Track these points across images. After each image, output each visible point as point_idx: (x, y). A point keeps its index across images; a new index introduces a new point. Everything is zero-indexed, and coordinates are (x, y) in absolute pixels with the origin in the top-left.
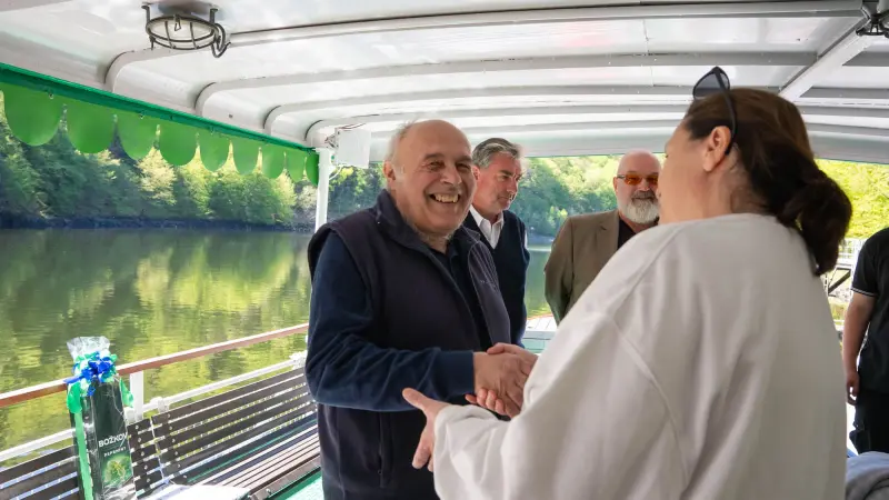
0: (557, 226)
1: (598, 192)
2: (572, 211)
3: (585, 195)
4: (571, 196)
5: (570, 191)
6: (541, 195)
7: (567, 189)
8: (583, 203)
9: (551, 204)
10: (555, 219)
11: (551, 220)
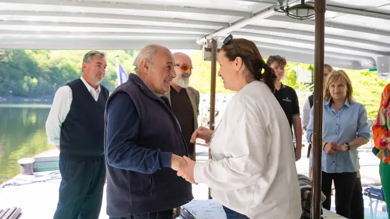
0: (30, 90)
1: (59, 66)
2: (41, 79)
3: (50, 69)
4: (39, 69)
5: (39, 66)
6: (17, 68)
7: (36, 64)
8: (49, 74)
9: (25, 74)
10: (28, 85)
11: (25, 86)
